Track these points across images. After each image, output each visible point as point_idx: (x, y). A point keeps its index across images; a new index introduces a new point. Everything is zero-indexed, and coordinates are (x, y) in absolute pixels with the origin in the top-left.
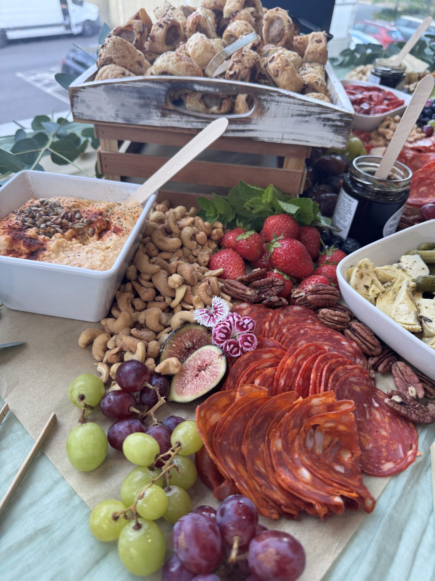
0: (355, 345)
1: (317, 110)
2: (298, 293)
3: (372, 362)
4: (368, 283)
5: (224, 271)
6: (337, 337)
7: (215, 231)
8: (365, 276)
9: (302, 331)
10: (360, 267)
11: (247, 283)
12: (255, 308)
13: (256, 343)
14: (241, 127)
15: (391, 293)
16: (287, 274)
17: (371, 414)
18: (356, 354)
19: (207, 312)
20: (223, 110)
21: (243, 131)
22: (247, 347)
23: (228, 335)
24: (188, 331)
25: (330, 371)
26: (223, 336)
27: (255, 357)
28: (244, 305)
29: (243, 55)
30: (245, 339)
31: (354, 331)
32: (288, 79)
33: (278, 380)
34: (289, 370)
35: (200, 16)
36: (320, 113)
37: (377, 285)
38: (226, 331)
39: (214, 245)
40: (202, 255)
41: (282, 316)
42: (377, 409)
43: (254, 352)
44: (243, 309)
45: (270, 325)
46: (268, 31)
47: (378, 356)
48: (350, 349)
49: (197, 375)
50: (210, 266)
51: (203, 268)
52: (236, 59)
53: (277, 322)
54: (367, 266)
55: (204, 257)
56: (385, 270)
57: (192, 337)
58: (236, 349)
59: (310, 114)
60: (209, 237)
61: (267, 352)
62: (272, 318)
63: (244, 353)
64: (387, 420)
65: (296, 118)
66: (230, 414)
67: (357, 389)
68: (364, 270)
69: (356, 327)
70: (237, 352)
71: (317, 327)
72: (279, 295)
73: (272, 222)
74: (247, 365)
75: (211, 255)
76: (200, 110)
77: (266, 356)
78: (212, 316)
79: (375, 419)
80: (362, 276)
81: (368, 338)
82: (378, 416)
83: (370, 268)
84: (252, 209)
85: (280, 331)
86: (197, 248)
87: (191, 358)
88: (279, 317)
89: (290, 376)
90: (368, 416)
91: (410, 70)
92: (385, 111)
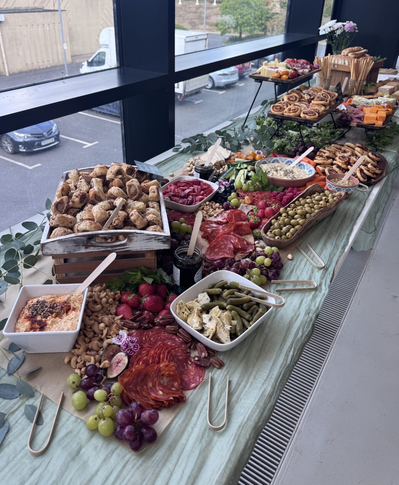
0: (181, 339)
1: (154, 236)
2: (157, 320)
3: (188, 345)
4: (184, 311)
5: (123, 316)
6: (174, 337)
7: (117, 296)
8: (182, 308)
9: (159, 338)
10: (179, 305)
11: (134, 320)
12: (139, 331)
13: (139, 347)
14: (122, 247)
15: (193, 314)
16: (152, 312)
17: (187, 367)
18: (182, 343)
19: (118, 338)
20: (113, 241)
21: (124, 248)
22: (136, 350)
23: (127, 347)
24: (111, 348)
25: (169, 353)
26: (125, 347)
27: (140, 353)
28: (134, 331)
29: (119, 216)
30: (134, 347)
31: (180, 333)
32: (140, 223)
33: (149, 361)
34: (153, 356)
36: (155, 238)
37: (187, 311)
38: (126, 345)
39: (117, 303)
40: (112, 310)
41: (150, 333)
42: (190, 365)
43: (139, 351)
44: (133, 333)
45: (145, 338)
46: (129, 190)
47: (190, 342)
48: (179, 342)
49: (117, 366)
50: (117, 314)
51: (113, 316)
52: (116, 218)
53: (148, 336)
54: (182, 304)
55: (113, 310)
56: (190, 304)
57: (113, 350)
58: (131, 352)
59: (151, 238)
60: (114, 299)
61: (144, 350)
62: (146, 334)
63: (134, 352)
64: (194, 368)
65: (146, 241)
66: (131, 377)
67: (181, 358)
68: (181, 306)
69: (181, 332)
70: (132, 353)
71: (166, 334)
72: (148, 323)
73: (142, 287)
74: (136, 357)
75: (116, 309)
76: (103, 242)
77: (144, 352)
78: (120, 339)
79: (189, 369)
80: (180, 308)
81: (185, 335)
82: (190, 367)
83: (184, 304)
84: (133, 282)
85: (150, 339)
86: (109, 306)
87: (113, 359)
88: (149, 333)
89: (153, 358)
90: (186, 368)
91: (220, 160)
92: (201, 199)
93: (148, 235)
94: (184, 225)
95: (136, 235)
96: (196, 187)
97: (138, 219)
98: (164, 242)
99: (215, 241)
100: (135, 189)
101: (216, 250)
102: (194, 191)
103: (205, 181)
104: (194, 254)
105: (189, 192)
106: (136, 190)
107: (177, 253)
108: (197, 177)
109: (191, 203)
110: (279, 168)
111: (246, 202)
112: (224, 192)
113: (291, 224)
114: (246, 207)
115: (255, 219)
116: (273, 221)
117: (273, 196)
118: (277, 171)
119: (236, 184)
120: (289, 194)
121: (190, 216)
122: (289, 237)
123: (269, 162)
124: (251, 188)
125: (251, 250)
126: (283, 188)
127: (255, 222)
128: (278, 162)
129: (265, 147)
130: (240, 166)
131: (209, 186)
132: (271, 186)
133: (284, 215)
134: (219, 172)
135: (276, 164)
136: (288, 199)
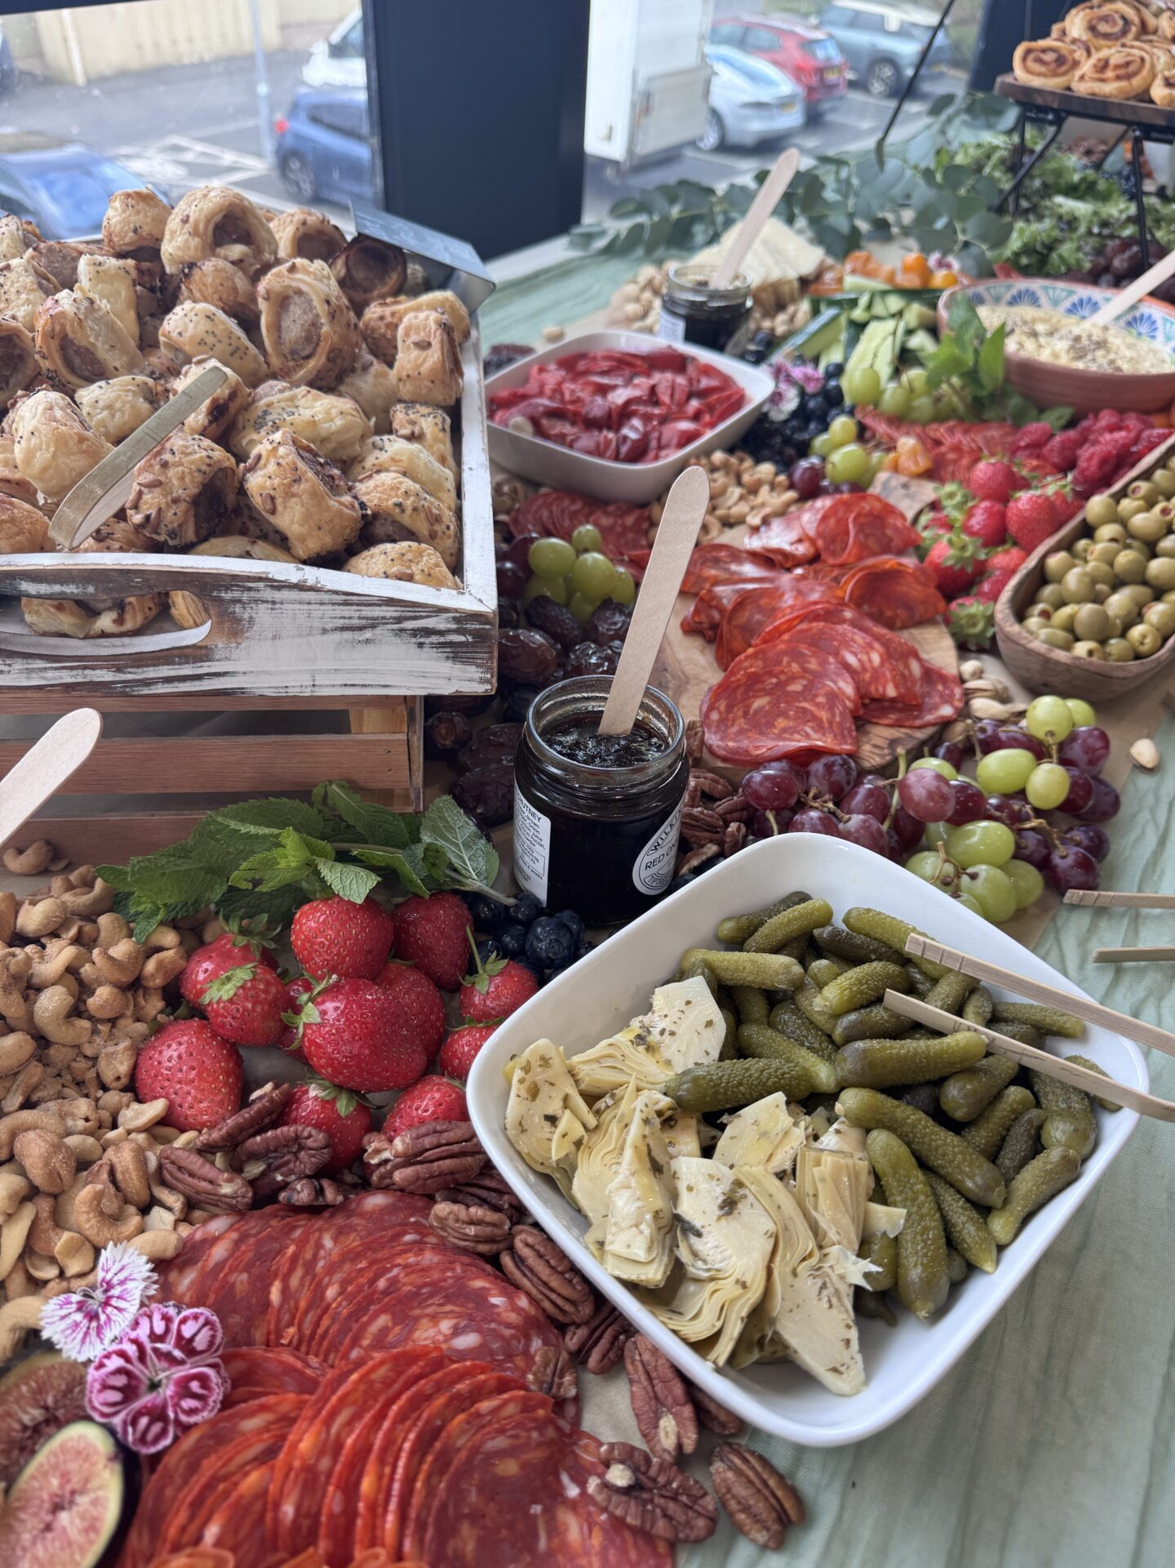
0: (523, 1302)
1: (390, 612)
2: (377, 1151)
3: (573, 1341)
4: (555, 1107)
5: (170, 1108)
6: (479, 1284)
7: (151, 966)
8: (545, 1090)
9: (382, 1284)
10: (527, 1069)
11: (233, 1150)
12: (253, 1224)
13: (217, 1395)
14: (187, 670)
15: (614, 1128)
17: (555, 1530)
18: (529, 1326)
19: (81, 1307)
20: (129, 625)
21: (199, 677)
22: (192, 1412)
23: (129, 1392)
24: (25, 1379)
26: (116, 1396)
27: (218, 1436)
28: (218, 1226)
29: (165, 465)
30: (183, 1389)
31: (519, 1261)
32: (307, 517)
33: (277, 1506)
34: (310, 1471)
35: (62, 314)
36: (399, 620)
37: (575, 1113)
39: (154, 1005)
40: (110, 1056)
41: (328, 1243)
42: (573, 1505)
43: (213, 1423)
44: (213, 1241)
45: (285, 1291)
46: (277, 327)
47: (587, 1323)
48: (513, 1317)
49: (48, 1527)
50: (134, 1089)
51: (112, 1098)
52: (147, 477)
53: (310, 1266)
54: (545, 1062)
55: (117, 1064)
56: (591, 1066)
57: (41, 1390)
58: (157, 1428)
59: (373, 623)
60: (133, 986)
61: (252, 1414)
62: (294, 1259)
63: (186, 1428)
64: (596, 1540)
65: (337, 636)
67: (509, 1468)
68: (539, 1075)
69: (526, 1252)
70: (163, 1433)
71: (429, 1258)
73: (311, 922)
74: (193, 1468)
75: (138, 1052)
76: (66, 628)
77: (251, 1424)
78: (92, 1316)
79: (564, 1547)
80: (534, 1093)
81: (555, 1283)
82: (573, 1528)
83: (556, 1062)
85: (319, 1291)
86: (95, 1032)
87: (31, 1468)
88: (319, 1246)
89: (311, 1480)
90: (542, 1544)
91: (775, 275)
92: (687, 438)
93: (348, 599)
94: (595, 561)
95: (269, 594)
96: (663, 379)
97: (289, 495)
98: (457, 653)
99: (754, 656)
100: (309, 317)
101: (760, 703)
102: (653, 396)
103: (705, 356)
104: (639, 725)
105: (628, 402)
106: (315, 325)
107: (539, 715)
108: (668, 335)
109: (638, 453)
110: (1041, 328)
111: (906, 463)
112: (794, 414)
113: (1144, 582)
114: (905, 486)
115: (963, 548)
116: (1055, 561)
117: (1028, 447)
118: (1034, 334)
119: (851, 383)
120: (1107, 437)
121: (630, 520)
122: (1145, 649)
123: (997, 300)
124: (923, 403)
125: (947, 711)
126: (1066, 412)
127: (960, 559)
128: (1034, 301)
129: (966, 244)
130: (869, 307)
131: (726, 381)
132: (1015, 402)
133: (1107, 531)
134: (773, 330)
135: (1025, 311)
136: (1104, 461)
